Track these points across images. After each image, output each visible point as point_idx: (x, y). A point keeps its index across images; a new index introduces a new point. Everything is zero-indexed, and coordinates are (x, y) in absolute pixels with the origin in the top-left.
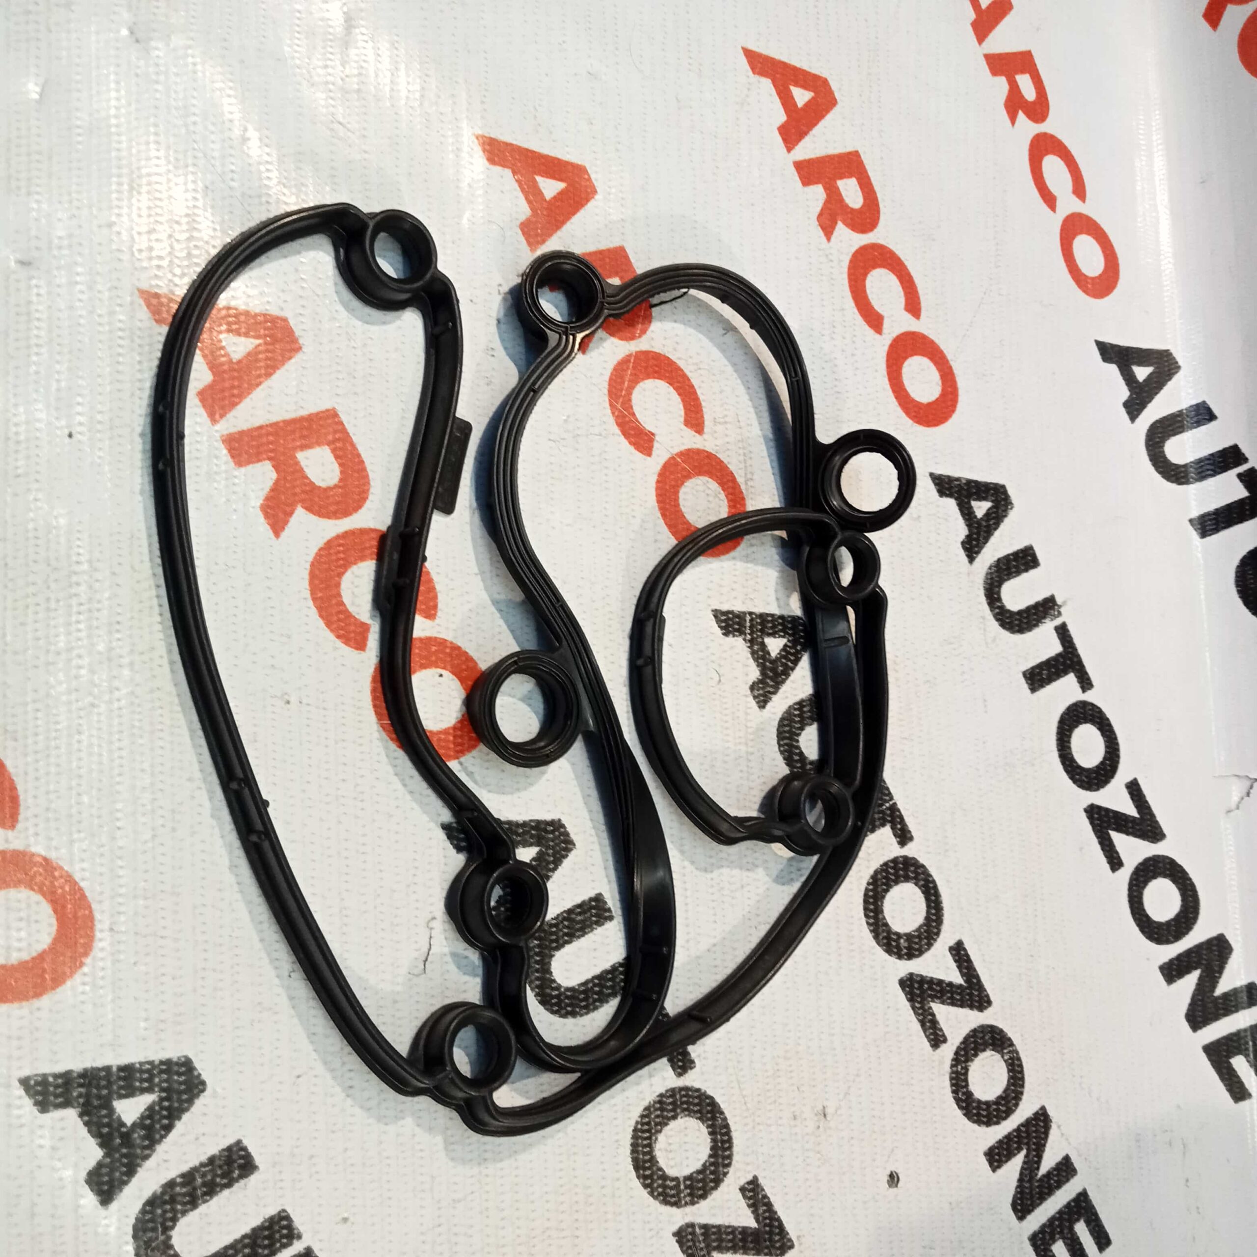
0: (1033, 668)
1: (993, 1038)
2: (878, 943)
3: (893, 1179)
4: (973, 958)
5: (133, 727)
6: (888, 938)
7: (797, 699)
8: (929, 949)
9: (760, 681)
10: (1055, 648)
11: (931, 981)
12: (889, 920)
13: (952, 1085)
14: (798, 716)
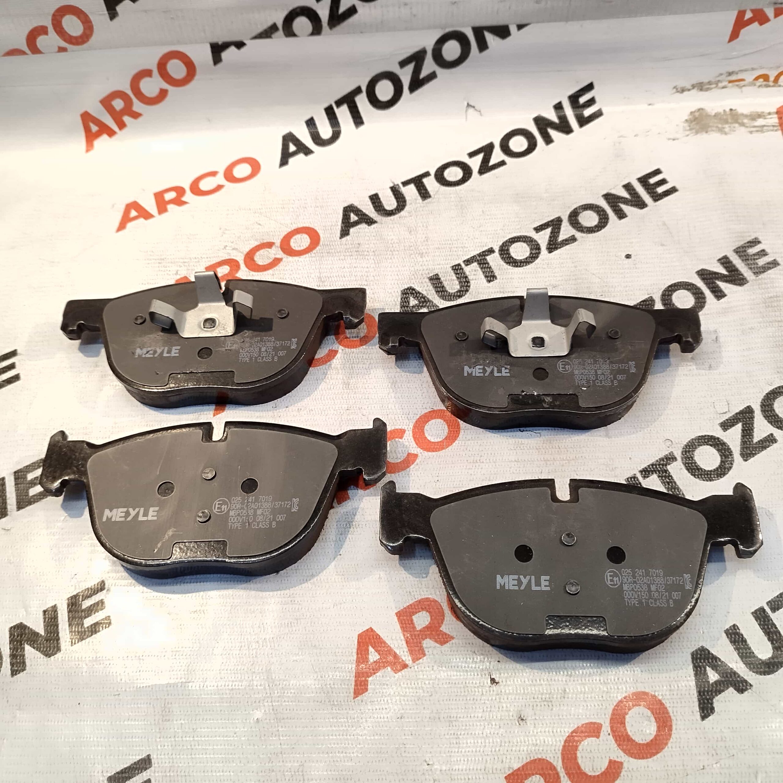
0: (421, 197)
1: (573, 216)
2: (533, 262)
3: (628, 256)
4: (541, 224)
6: (532, 257)
7: (435, 293)
8: (537, 242)
9: (428, 307)
10: (412, 187)
11: (550, 241)
12: (525, 257)
13: (592, 233)
14: (442, 292)
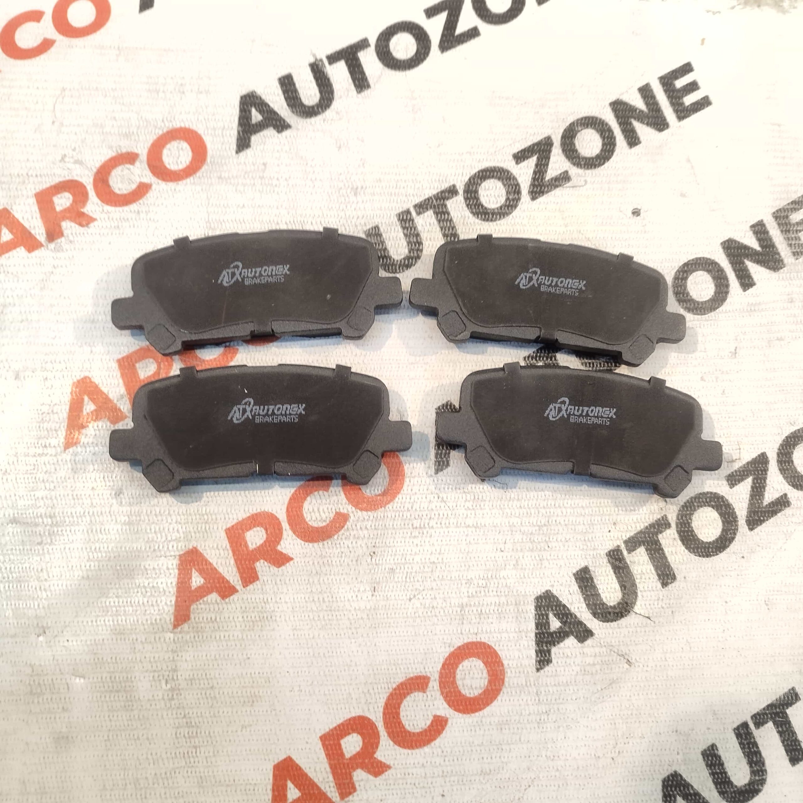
0: (355, 85)
1: (568, 138)
2: (511, 213)
3: (636, 213)
4: (523, 147)
5: (385, 627)
6: (508, 206)
8: (516, 180)
10: (342, 65)
11: (534, 179)
12: (499, 205)
13: (591, 168)
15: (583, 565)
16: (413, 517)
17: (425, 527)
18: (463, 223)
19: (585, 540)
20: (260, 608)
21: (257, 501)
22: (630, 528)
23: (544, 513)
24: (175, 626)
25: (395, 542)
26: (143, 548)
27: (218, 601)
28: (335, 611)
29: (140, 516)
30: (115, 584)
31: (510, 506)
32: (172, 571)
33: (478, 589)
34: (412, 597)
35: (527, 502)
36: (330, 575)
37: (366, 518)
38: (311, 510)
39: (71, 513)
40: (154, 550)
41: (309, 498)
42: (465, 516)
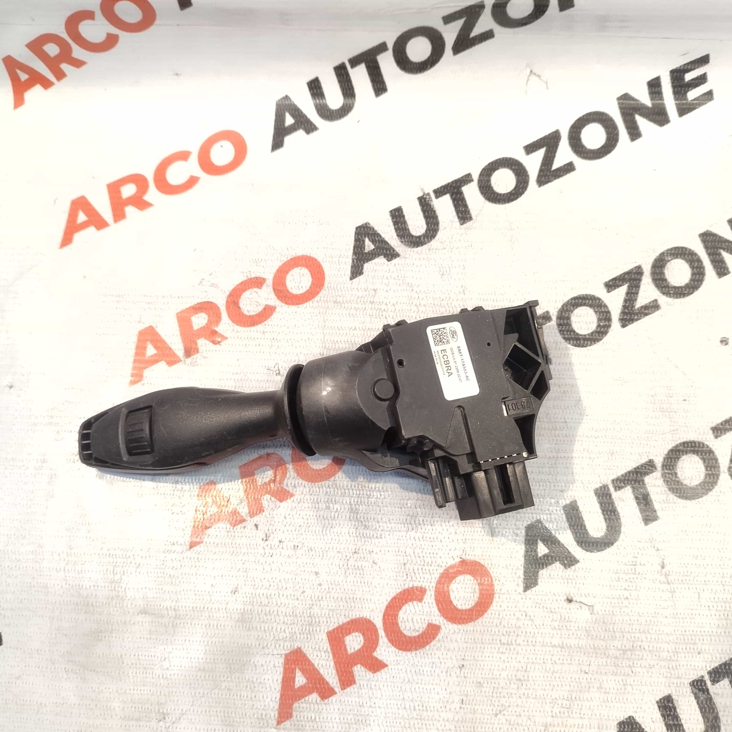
0: (459, 217)
1: (658, 267)
2: (601, 339)
3: (724, 341)
6: (599, 333)
8: (607, 307)
12: (590, 331)
13: (680, 297)
15: (666, 694)
16: (501, 633)
17: (512, 644)
18: (556, 348)
19: (669, 668)
20: (356, 711)
21: (357, 607)
22: (714, 658)
23: (629, 638)
24: (279, 723)
25: (483, 656)
26: (253, 646)
27: (318, 701)
28: (425, 720)
29: (252, 614)
30: (228, 678)
31: (596, 629)
32: (278, 669)
33: (562, 710)
34: (498, 712)
35: (612, 625)
36: (421, 684)
37: (457, 631)
38: (406, 619)
39: (193, 608)
40: (263, 648)
41: (404, 608)
42: (551, 635)
